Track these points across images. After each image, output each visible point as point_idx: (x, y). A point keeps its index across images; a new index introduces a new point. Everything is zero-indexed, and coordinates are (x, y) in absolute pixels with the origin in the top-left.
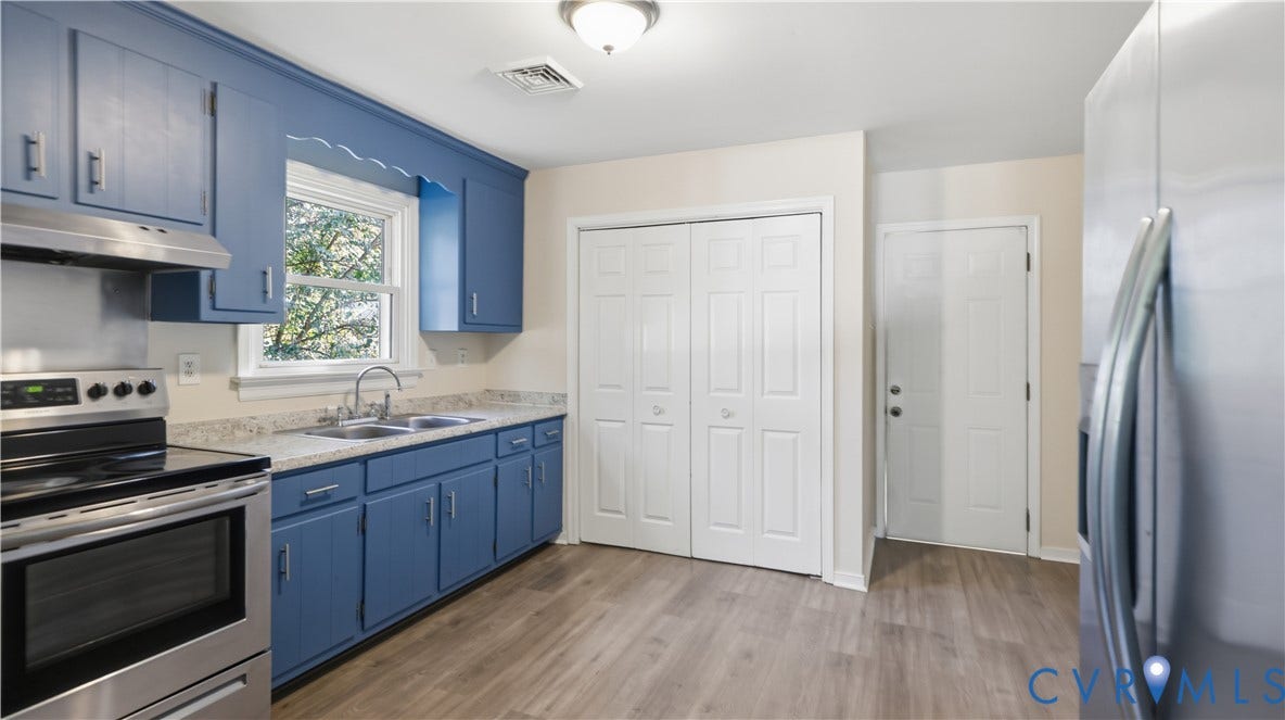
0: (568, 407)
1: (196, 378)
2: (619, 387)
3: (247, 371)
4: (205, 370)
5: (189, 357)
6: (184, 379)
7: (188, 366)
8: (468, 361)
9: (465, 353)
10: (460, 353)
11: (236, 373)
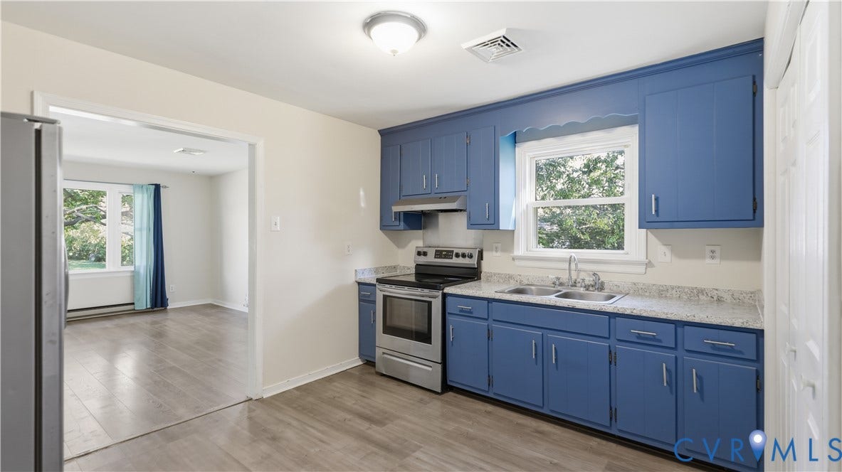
0: (765, 322)
1: (498, 254)
3: (518, 252)
4: (503, 251)
5: (496, 245)
6: (494, 253)
7: (496, 248)
8: (722, 258)
9: (717, 249)
10: (709, 248)
11: (513, 253)
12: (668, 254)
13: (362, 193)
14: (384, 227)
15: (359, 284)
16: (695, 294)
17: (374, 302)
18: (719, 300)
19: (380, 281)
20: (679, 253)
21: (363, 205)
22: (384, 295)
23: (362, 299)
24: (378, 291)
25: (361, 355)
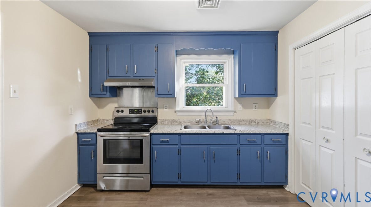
0: (290, 131)
1: (167, 110)
2: (309, 124)
3: (178, 109)
4: (169, 108)
5: (166, 105)
6: (165, 110)
7: (166, 107)
8: (258, 108)
9: (257, 105)
10: (254, 105)
11: (176, 109)
12: (241, 107)
13: (79, 72)
14: (92, 95)
15: (78, 134)
16: (251, 122)
17: (95, 145)
18: (258, 124)
19: (99, 130)
20: (245, 107)
21: (80, 80)
22: (104, 139)
23: (81, 144)
24: (98, 137)
25: (79, 182)
